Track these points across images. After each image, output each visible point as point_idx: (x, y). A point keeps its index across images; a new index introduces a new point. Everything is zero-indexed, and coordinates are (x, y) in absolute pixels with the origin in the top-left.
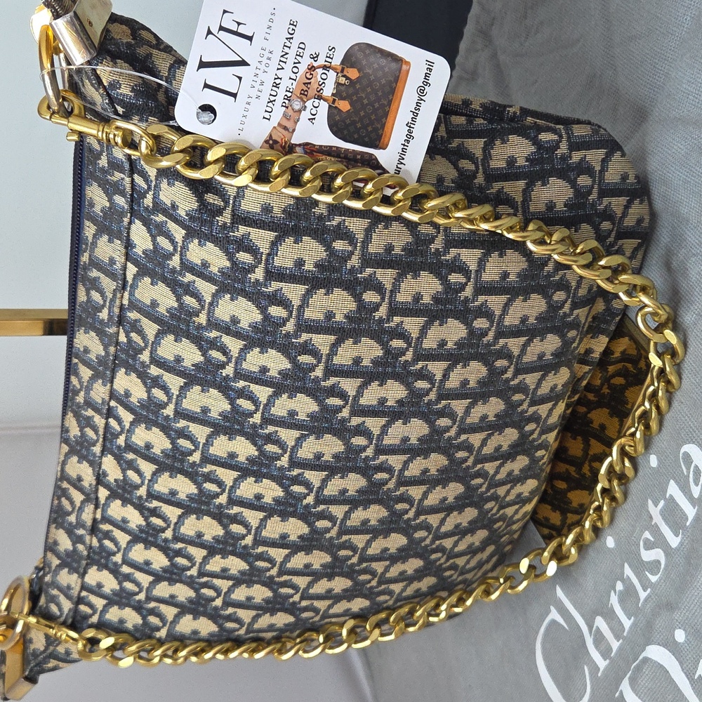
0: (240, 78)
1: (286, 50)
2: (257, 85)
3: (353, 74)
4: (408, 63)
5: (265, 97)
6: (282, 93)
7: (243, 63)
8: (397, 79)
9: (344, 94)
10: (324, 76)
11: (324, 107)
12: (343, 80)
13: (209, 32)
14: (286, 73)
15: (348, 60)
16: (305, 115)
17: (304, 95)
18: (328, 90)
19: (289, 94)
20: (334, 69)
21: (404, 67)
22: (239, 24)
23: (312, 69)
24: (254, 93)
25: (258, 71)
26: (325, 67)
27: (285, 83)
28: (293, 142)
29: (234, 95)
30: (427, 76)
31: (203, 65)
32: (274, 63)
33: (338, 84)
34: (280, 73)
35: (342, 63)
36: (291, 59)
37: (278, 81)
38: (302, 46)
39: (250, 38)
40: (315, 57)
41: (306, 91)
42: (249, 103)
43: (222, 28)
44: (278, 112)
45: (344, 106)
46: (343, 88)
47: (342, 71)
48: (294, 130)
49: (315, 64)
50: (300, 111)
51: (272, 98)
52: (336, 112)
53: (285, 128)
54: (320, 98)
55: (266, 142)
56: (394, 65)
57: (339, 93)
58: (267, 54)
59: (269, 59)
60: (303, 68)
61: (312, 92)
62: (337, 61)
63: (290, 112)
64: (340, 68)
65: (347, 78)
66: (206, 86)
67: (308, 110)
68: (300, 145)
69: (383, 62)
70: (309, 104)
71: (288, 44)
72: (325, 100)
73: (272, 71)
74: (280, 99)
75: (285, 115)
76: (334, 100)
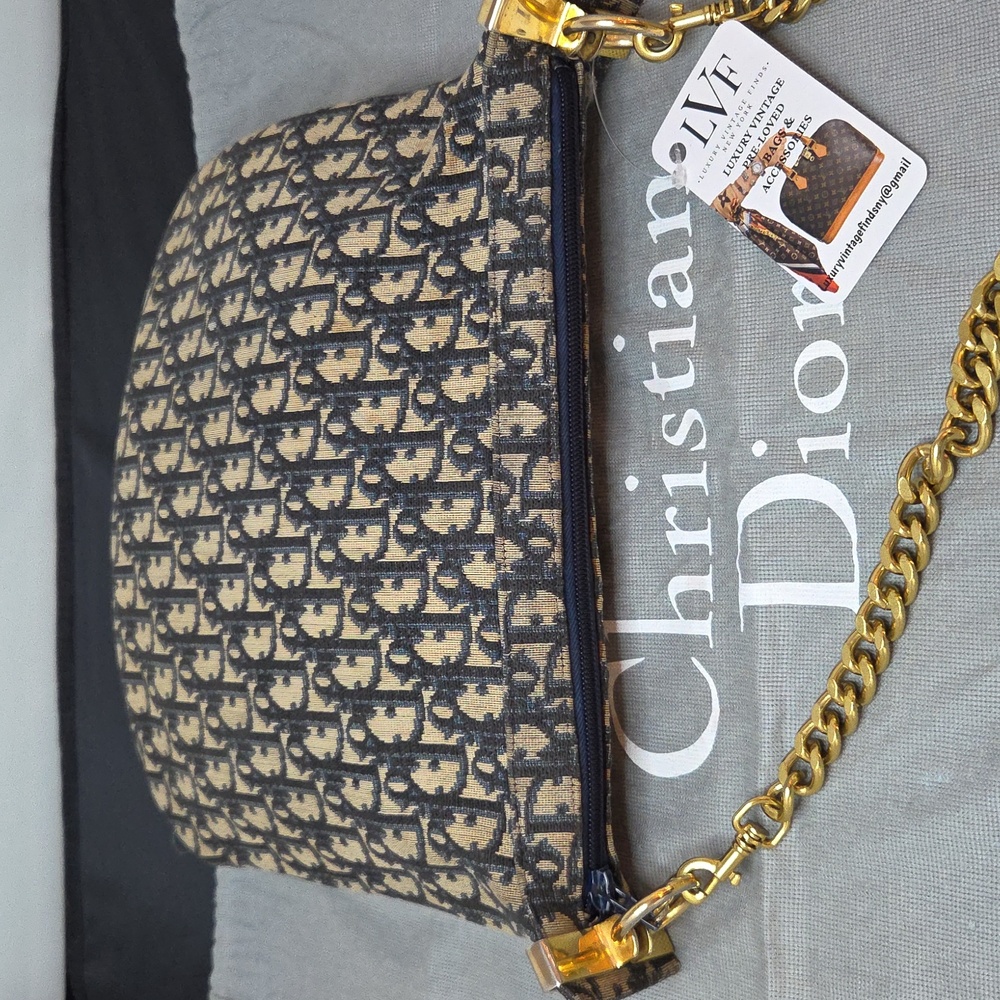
0: (715, 126)
1: (765, 108)
2: (727, 137)
3: (821, 151)
4: (882, 156)
5: (731, 152)
6: (747, 151)
7: (722, 111)
8: (864, 170)
9: (805, 171)
10: (791, 146)
11: (782, 177)
12: (808, 155)
13: (704, 73)
14: (757, 133)
15: (821, 135)
16: (762, 181)
17: (767, 159)
18: (791, 162)
19: (753, 155)
20: (804, 141)
21: (876, 159)
22: (732, 71)
23: (782, 134)
24: (723, 143)
25: (732, 123)
26: (795, 136)
27: (753, 143)
28: (742, 205)
29: (705, 141)
30: (898, 176)
31: (688, 104)
32: (749, 120)
33: (802, 158)
34: (752, 131)
35: (813, 137)
36: (766, 118)
37: (747, 138)
38: (780, 108)
39: (735, 88)
40: (789, 123)
41: (769, 157)
42: (715, 153)
43: (715, 72)
44: (739, 170)
45: (801, 183)
46: (805, 163)
47: (811, 145)
48: (747, 193)
49: (787, 131)
50: (758, 175)
51: (737, 154)
52: (791, 186)
53: (740, 189)
54: (781, 167)
55: (720, 197)
56: (866, 154)
57: (801, 168)
58: (745, 108)
59: (746, 113)
60: (774, 131)
61: (774, 159)
62: (809, 133)
63: (749, 174)
64: (809, 141)
65: (813, 154)
66: (685, 125)
67: (766, 176)
68: (748, 211)
69: (856, 146)
70: (768, 170)
71: (768, 103)
72: (785, 171)
73: (745, 127)
74: (743, 158)
75: (743, 176)
76: (793, 174)
